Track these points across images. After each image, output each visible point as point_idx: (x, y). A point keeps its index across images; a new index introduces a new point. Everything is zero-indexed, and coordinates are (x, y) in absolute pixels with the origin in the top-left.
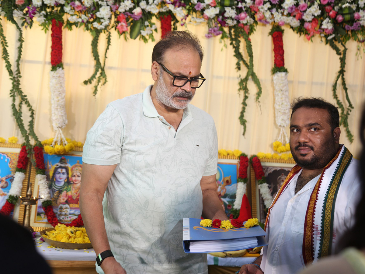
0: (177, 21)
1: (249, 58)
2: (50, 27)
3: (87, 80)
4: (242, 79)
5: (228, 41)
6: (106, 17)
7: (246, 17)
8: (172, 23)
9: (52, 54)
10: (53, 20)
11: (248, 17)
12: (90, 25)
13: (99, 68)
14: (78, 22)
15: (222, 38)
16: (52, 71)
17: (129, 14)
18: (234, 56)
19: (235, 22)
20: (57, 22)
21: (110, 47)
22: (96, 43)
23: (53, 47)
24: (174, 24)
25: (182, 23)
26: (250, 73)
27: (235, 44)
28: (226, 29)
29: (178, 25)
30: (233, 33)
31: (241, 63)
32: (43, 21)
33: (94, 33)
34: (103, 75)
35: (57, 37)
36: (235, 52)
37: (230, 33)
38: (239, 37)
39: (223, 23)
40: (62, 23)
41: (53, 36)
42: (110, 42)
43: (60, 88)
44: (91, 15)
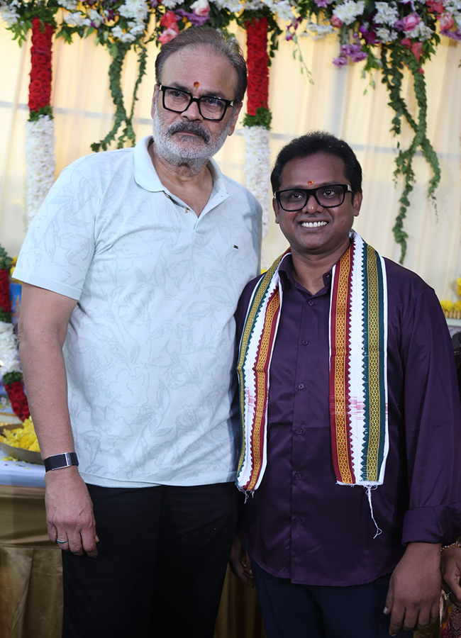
0: (279, 32)
1: (418, 109)
2: (30, 33)
3: (97, 142)
4: (403, 152)
5: (377, 75)
6: (140, 17)
7: (417, 23)
8: (269, 35)
9: (30, 87)
10: (34, 19)
11: (422, 25)
12: (106, 34)
13: (122, 120)
14: (85, 26)
15: (367, 68)
16: (29, 121)
17: (185, 13)
18: (389, 104)
19: (395, 35)
20: (43, 24)
21: (144, 77)
22: (117, 69)
23: (33, 75)
24: (273, 38)
25: (289, 35)
26: (419, 140)
27: (392, 81)
28: (376, 51)
29: (280, 38)
30: (388, 58)
31: (402, 118)
32: (15, 21)
33: (115, 49)
34: (129, 134)
35: (42, 54)
36: (392, 96)
37: (383, 59)
38: (401, 67)
39: (371, 37)
40: (51, 27)
41: (33, 51)
42: (145, 68)
43: (45, 156)
44: (110, 12)
